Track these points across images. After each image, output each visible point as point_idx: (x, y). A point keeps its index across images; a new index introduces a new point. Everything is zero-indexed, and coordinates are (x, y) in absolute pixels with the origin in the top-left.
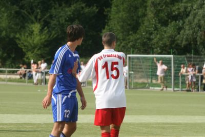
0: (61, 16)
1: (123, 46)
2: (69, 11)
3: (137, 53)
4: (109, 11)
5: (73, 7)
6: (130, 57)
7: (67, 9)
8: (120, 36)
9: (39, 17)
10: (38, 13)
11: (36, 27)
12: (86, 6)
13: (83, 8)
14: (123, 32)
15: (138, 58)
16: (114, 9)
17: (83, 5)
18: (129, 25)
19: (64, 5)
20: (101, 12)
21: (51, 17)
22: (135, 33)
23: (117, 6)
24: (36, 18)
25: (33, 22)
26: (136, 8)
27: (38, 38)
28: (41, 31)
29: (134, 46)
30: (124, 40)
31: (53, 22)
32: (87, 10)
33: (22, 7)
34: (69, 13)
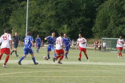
0: (76, 22)
1: (100, 34)
2: (79, 20)
3: (106, 37)
4: (95, 20)
5: (80, 18)
6: (103, 39)
7: (78, 19)
8: (99, 30)
9: (67, 22)
10: (66, 20)
11: (65, 26)
12: (86, 18)
13: (84, 19)
14: (100, 29)
15: (106, 39)
16: (97, 19)
17: (85, 18)
18: (103, 26)
19: (77, 17)
20: (92, 20)
21: (72, 22)
22: (105, 29)
23: (98, 18)
24: (65, 22)
25: (64, 24)
26: (106, 19)
27: (66, 30)
28: (68, 28)
29: (105, 35)
30: (101, 32)
31: (72, 24)
32: (86, 20)
33: (60, 18)
34: (79, 21)
